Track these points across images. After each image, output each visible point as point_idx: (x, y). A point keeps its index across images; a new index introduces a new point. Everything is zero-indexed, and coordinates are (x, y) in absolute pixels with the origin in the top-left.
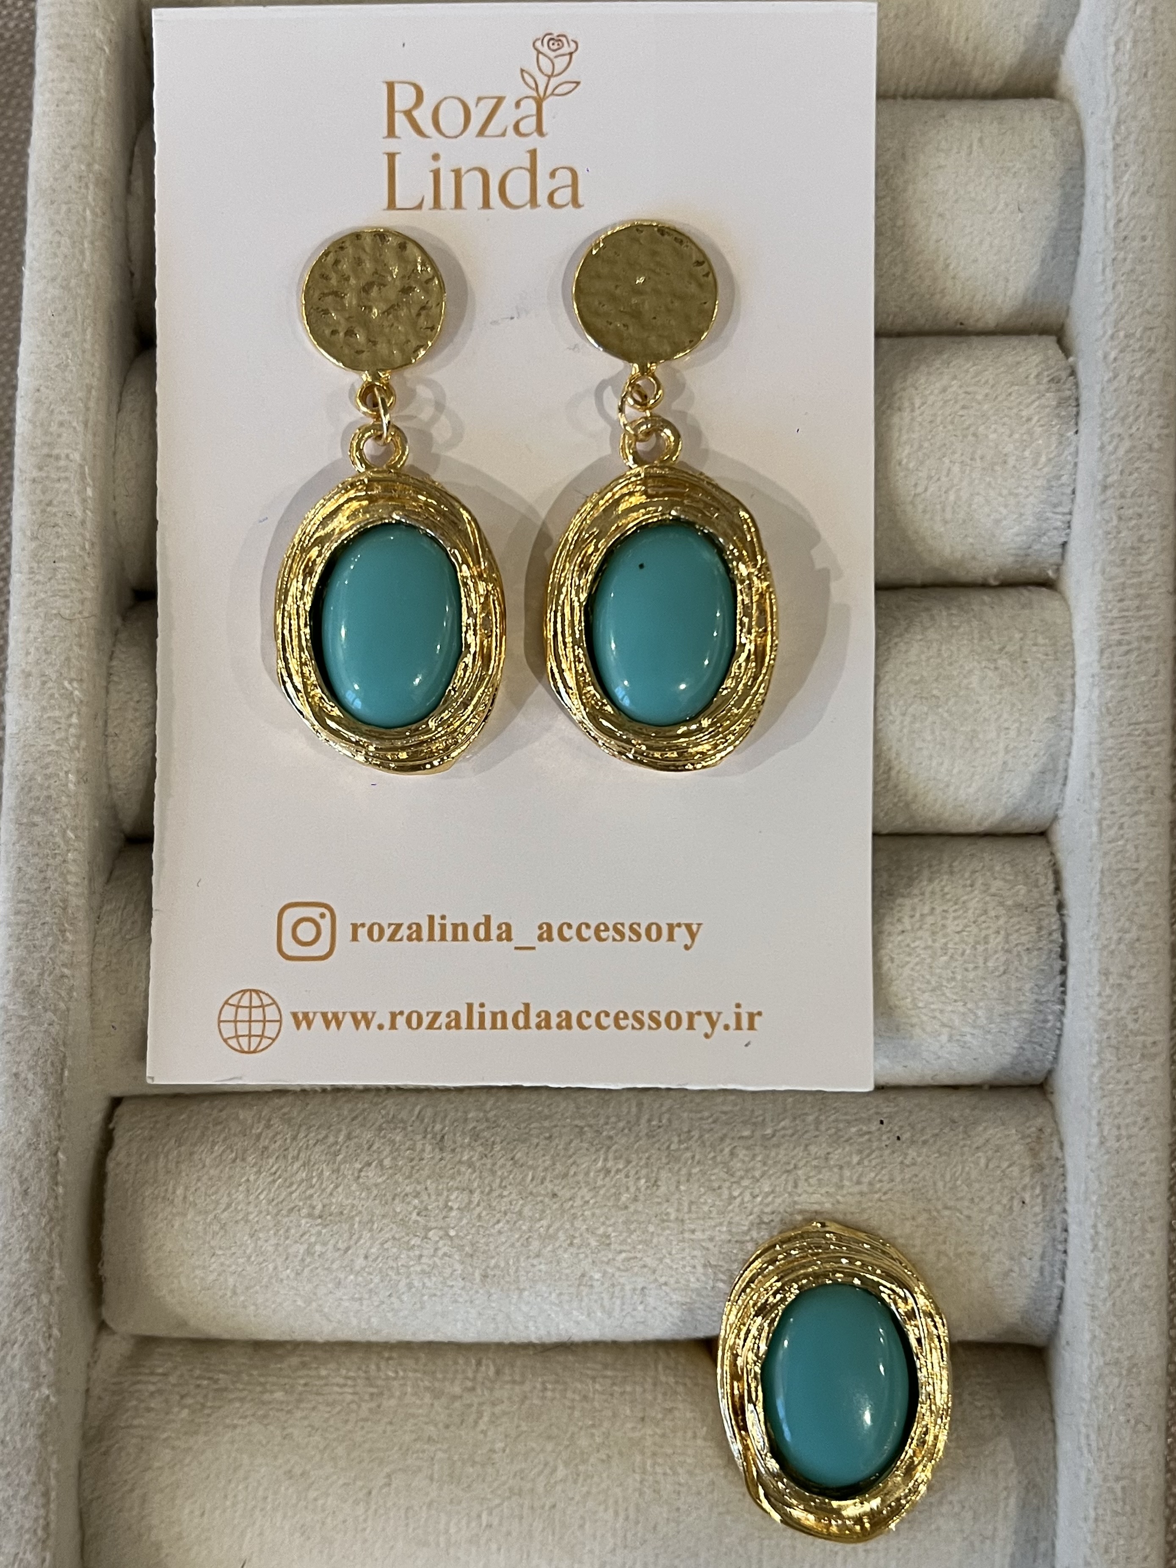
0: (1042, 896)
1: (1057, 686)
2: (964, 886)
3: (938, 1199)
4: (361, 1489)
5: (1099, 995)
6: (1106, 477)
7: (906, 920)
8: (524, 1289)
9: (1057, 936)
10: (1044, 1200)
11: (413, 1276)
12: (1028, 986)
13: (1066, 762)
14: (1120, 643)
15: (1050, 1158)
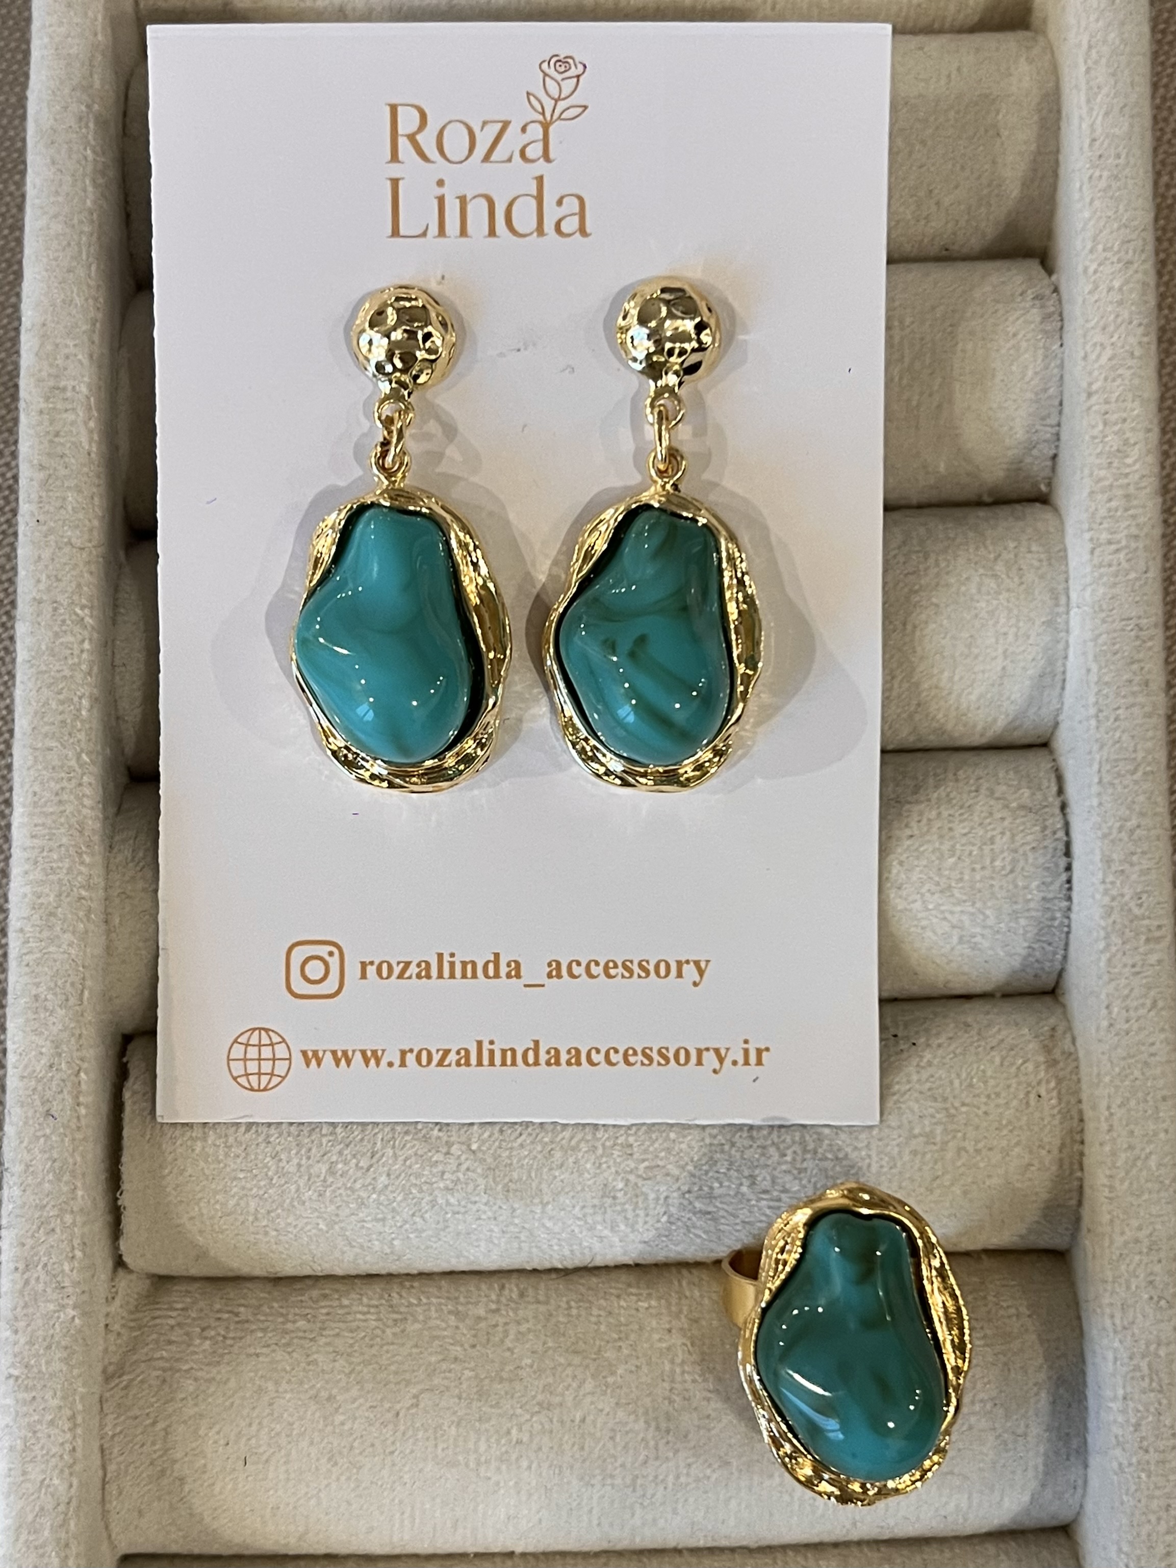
0: (1046, 799)
1: (1052, 590)
2: (970, 792)
3: (954, 1097)
4: (388, 1411)
5: (1103, 882)
6: (1090, 384)
7: (914, 824)
8: (548, 1203)
9: (1061, 834)
10: (1059, 1093)
11: (436, 1192)
12: (1035, 884)
13: (1064, 665)
14: (1110, 542)
15: (1063, 1053)
